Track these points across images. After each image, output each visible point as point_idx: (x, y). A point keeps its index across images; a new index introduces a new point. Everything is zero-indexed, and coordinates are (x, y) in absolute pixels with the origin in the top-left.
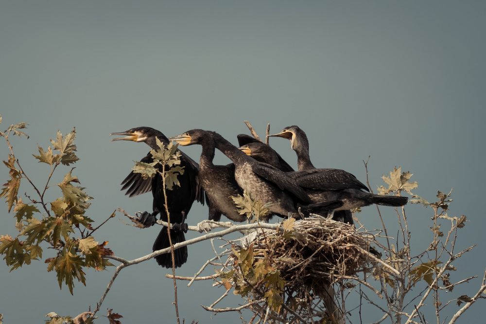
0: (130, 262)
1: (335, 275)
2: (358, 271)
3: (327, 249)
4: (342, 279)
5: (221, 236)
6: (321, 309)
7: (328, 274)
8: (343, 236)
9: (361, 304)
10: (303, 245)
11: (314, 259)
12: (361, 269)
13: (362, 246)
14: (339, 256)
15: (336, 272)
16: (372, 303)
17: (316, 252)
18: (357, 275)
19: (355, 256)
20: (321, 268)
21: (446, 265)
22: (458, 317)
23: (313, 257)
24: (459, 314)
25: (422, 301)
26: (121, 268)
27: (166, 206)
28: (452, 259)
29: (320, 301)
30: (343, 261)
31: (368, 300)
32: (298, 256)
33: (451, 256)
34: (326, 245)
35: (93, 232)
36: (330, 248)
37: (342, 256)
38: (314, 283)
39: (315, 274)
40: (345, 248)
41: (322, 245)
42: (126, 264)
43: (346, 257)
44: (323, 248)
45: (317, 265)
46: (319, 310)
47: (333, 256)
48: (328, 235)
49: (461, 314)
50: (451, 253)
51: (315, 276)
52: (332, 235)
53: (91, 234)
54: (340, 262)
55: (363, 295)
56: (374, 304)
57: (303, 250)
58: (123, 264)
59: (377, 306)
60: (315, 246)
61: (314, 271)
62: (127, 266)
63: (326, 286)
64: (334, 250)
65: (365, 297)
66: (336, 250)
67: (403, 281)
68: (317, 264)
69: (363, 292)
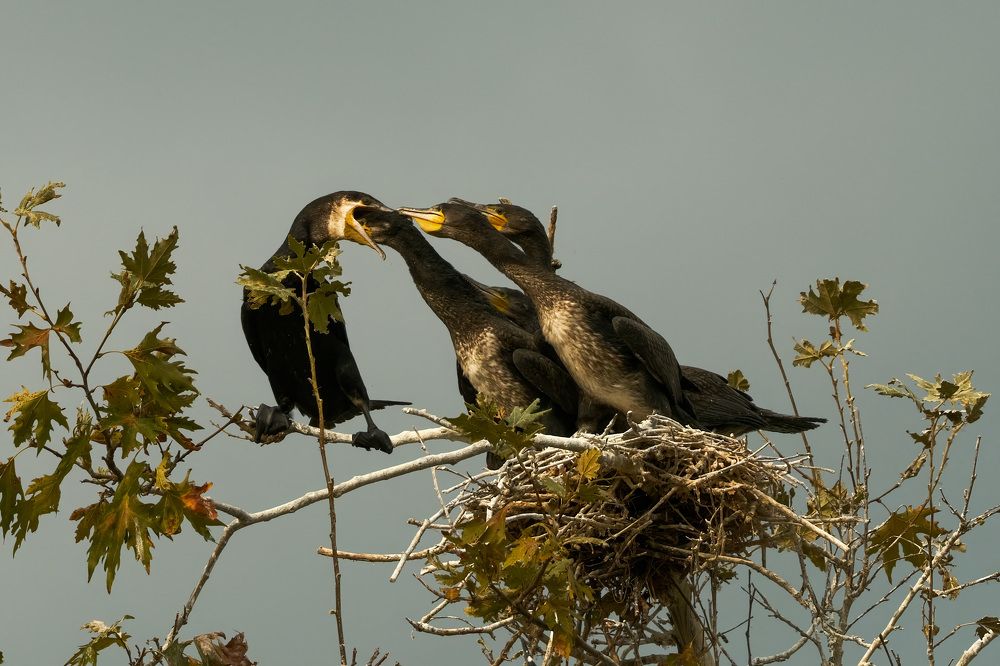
0: (253, 515)
1: (701, 554)
2: (750, 543)
3: (684, 494)
4: (715, 563)
5: (453, 461)
6: (662, 628)
7: (687, 551)
8: (721, 464)
9: (750, 618)
10: (633, 486)
11: (655, 516)
12: (757, 538)
13: (760, 485)
14: (713, 512)
15: (704, 548)
16: (777, 616)
17: (661, 501)
18: (746, 553)
19: (747, 509)
20: (669, 538)
21: (950, 540)
22: (972, 657)
23: (654, 512)
24: (975, 650)
25: (893, 619)
26: (235, 528)
27: (314, 382)
28: (964, 529)
29: (659, 609)
30: (719, 523)
31: (770, 609)
32: (619, 511)
33: (962, 520)
34: (682, 486)
35: (188, 453)
36: (692, 492)
37: (718, 513)
38: (652, 570)
39: (657, 550)
40: (726, 493)
41: (674, 485)
42: (245, 521)
43: (727, 512)
44: (675, 493)
45: (662, 530)
46: (658, 630)
47: (697, 509)
48: (686, 462)
49: (979, 650)
50: (962, 515)
51: (657, 555)
52: (695, 464)
53: (184, 456)
54: (714, 524)
55: (757, 595)
56: (782, 619)
57: (630, 497)
58: (237, 521)
59: (789, 623)
60: (657, 487)
61: (653, 544)
62: (246, 525)
63: (676, 577)
64: (702, 496)
65: (762, 601)
66: (705, 497)
67: (849, 571)
68: (662, 527)
69: (755, 589)
